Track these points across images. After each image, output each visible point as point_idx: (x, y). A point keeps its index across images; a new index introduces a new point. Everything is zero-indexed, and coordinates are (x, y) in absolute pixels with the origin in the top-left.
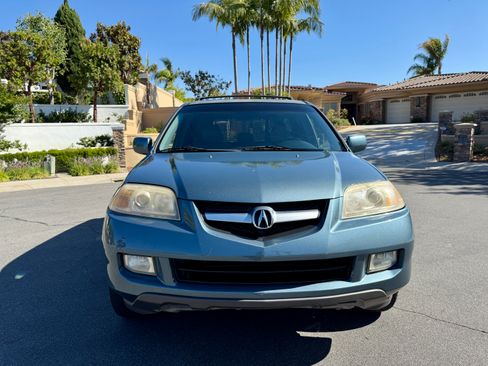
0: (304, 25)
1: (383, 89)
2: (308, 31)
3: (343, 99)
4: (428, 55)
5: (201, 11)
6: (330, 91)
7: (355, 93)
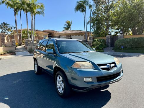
0: (38, 12)
1: (59, 33)
2: (40, 15)
3: (48, 35)
4: (67, 25)
5: (3, 2)
6: (45, 32)
7: (51, 33)
